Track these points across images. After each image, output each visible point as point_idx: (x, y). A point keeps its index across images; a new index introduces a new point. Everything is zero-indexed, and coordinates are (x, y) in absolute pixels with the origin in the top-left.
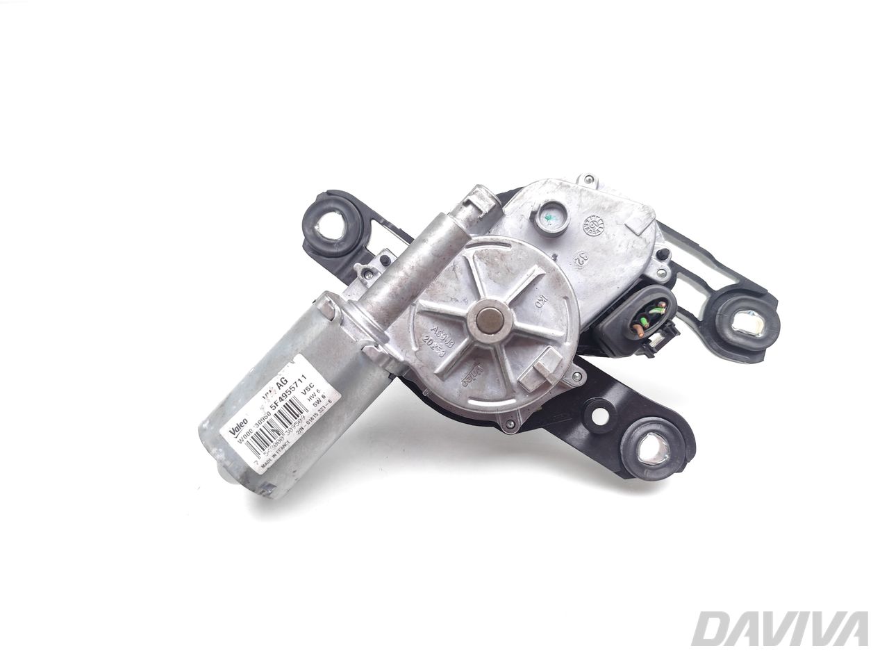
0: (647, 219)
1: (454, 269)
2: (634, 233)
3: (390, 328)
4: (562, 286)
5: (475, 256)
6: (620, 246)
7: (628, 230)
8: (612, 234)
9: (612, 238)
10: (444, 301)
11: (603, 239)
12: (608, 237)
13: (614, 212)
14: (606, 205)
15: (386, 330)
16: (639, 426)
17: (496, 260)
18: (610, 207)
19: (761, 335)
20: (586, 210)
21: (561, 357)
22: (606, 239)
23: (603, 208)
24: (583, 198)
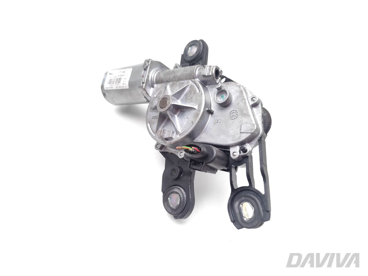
0: (250, 130)
1: (183, 84)
2: (241, 130)
3: (157, 85)
4: (196, 118)
5: (190, 86)
6: (232, 129)
7: (240, 127)
8: (235, 123)
9: (233, 124)
10: (172, 90)
11: (231, 122)
12: (232, 123)
13: (244, 117)
14: (245, 112)
15: (156, 84)
16: (178, 188)
17: (192, 92)
18: (245, 114)
19: (245, 219)
20: (238, 107)
21: (174, 138)
22: (231, 123)
23: (243, 112)
24: (241, 102)
